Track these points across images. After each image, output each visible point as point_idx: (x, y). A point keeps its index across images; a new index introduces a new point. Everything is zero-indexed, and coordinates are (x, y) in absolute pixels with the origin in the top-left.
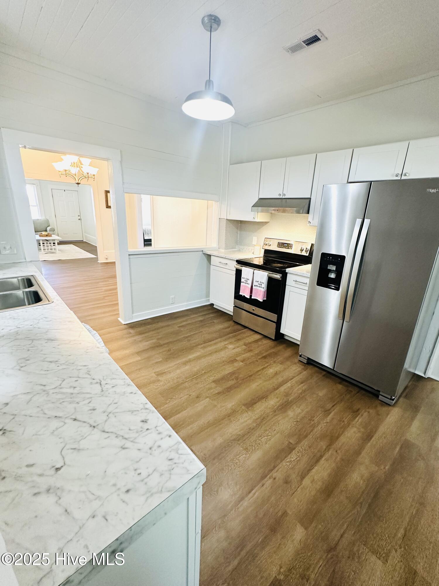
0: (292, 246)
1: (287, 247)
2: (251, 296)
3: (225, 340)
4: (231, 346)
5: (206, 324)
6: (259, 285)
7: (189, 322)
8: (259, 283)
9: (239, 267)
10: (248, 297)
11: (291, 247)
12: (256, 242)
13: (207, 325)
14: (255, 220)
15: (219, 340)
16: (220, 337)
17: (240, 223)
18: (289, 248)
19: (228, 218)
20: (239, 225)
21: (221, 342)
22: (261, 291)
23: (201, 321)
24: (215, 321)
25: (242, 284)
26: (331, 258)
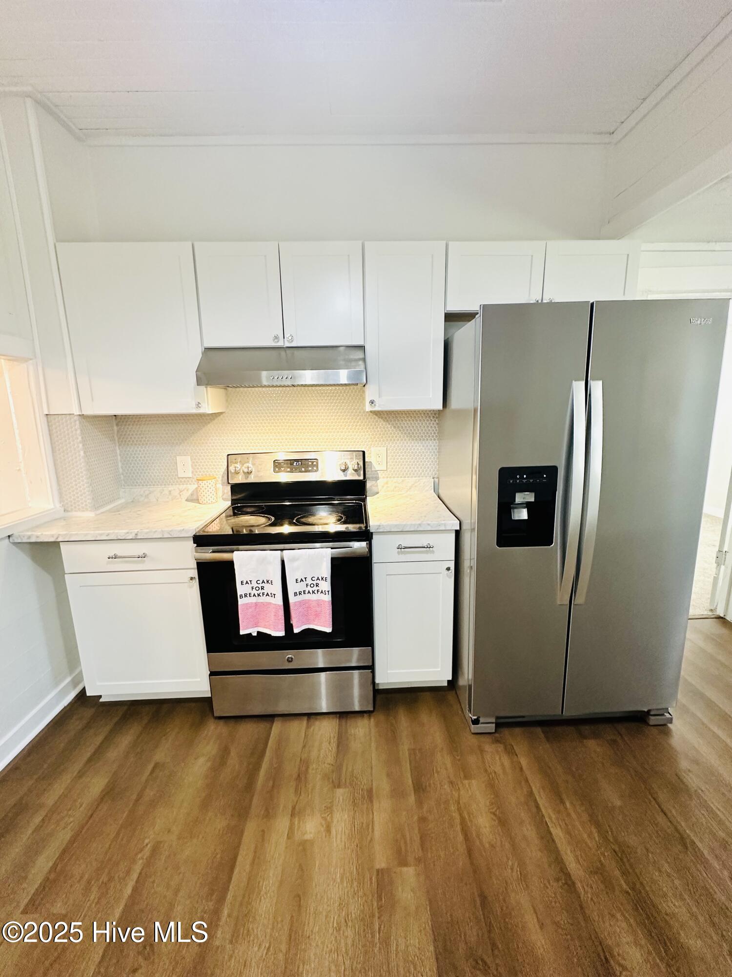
0: (315, 463)
1: (303, 469)
2: (288, 626)
3: (269, 814)
4: (310, 827)
5: (140, 796)
6: (309, 588)
7: (64, 836)
8: (309, 582)
9: (208, 554)
10: (282, 633)
11: (313, 466)
12: (191, 469)
13: (150, 793)
14: (201, 411)
15: (251, 828)
16: (242, 813)
17: (117, 425)
18: (310, 468)
19: (85, 413)
20: (115, 428)
21: (263, 835)
22: (319, 603)
23: (110, 793)
24: (161, 754)
25: (241, 602)
26: (525, 476)
